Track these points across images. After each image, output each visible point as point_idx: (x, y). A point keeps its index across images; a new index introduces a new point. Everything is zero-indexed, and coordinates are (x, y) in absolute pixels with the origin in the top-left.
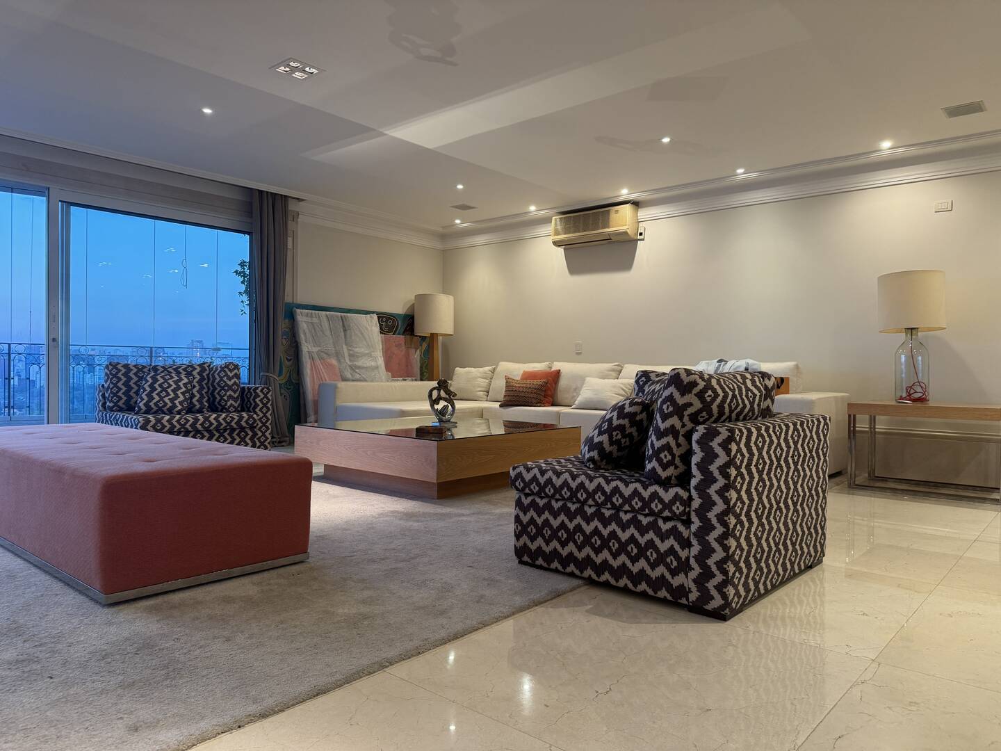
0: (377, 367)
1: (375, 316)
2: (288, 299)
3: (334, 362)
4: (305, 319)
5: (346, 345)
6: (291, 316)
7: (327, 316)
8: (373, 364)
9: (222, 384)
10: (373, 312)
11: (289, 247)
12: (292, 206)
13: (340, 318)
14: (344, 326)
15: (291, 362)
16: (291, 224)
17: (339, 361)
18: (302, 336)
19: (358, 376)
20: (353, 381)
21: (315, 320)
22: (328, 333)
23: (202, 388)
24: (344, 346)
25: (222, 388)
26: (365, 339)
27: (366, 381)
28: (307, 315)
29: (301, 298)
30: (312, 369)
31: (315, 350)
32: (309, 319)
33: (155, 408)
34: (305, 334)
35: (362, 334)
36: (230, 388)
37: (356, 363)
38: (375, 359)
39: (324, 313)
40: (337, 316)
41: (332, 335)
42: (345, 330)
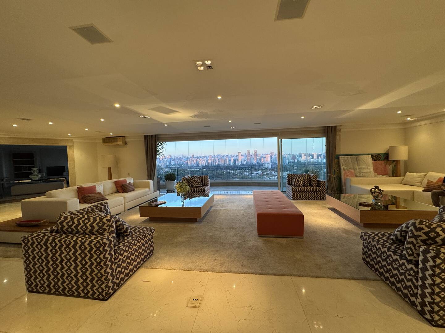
0: (370, 172)
1: (370, 156)
2: (337, 153)
3: (353, 171)
4: (342, 159)
5: (357, 165)
6: (338, 158)
7: (350, 157)
8: (368, 171)
9: (312, 180)
10: (369, 154)
11: (337, 139)
12: (338, 128)
13: (355, 158)
14: (357, 160)
15: (338, 171)
16: (338, 133)
17: (355, 171)
18: (341, 164)
19: (362, 175)
20: (360, 177)
21: (346, 159)
22: (351, 162)
23: (308, 181)
24: (357, 166)
25: (312, 181)
26: (365, 163)
27: (365, 177)
28: (343, 158)
29: (341, 153)
30: (344, 173)
31: (345, 168)
32: (344, 159)
33: (296, 185)
34: (342, 163)
35: (364, 162)
36: (314, 181)
37: (361, 171)
38: (370, 169)
39: (349, 156)
40: (354, 157)
41: (352, 163)
42: (357, 161)
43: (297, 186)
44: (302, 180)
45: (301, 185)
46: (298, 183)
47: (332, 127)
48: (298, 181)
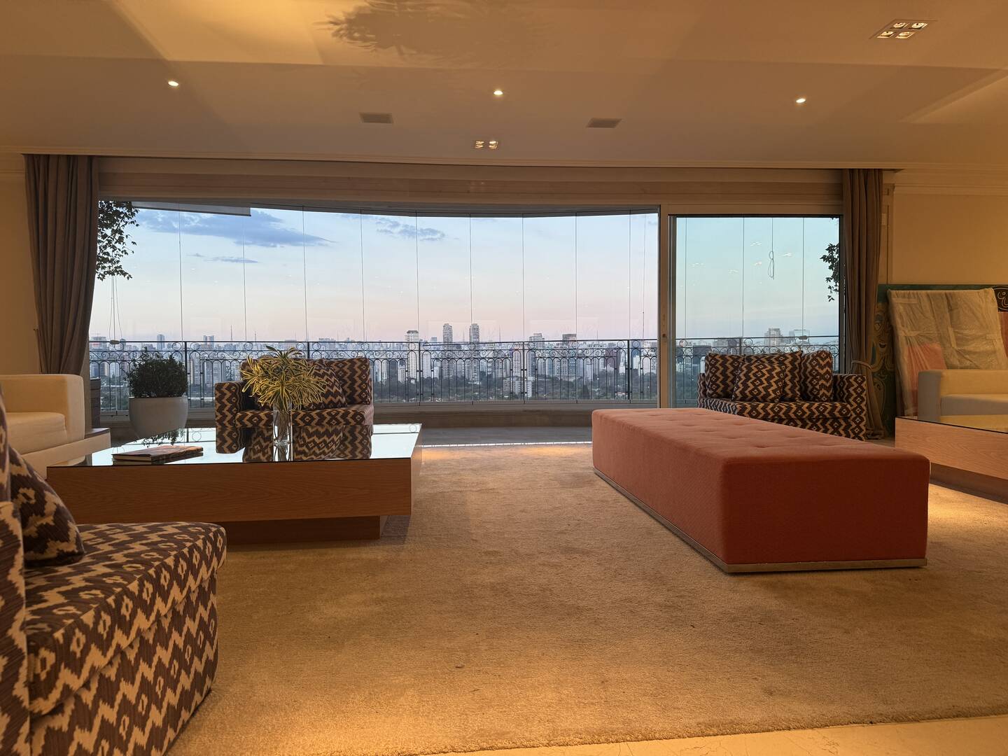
0: (994, 352)
1: (991, 291)
2: (882, 280)
3: (937, 347)
4: (900, 300)
5: (952, 327)
6: (885, 299)
7: (928, 295)
8: (989, 348)
9: (814, 373)
10: (988, 286)
11: (882, 224)
12: (887, 179)
13: (944, 296)
14: (949, 305)
15: (885, 349)
16: (885, 198)
17: (943, 345)
18: (898, 320)
19: (968, 363)
20: (961, 368)
21: (914, 301)
22: (929, 314)
23: (794, 377)
24: (950, 329)
25: (814, 377)
26: (977, 318)
27: (977, 368)
28: (904, 297)
29: (896, 278)
30: (910, 356)
31: (913, 334)
32: (906, 301)
33: (750, 396)
34: (901, 316)
35: (973, 313)
36: (822, 377)
37: (966, 348)
38: (991, 341)
39: (924, 292)
40: (940, 294)
41: (934, 316)
42: (951, 310)
43: (754, 398)
44: (774, 373)
45: (773, 395)
46: (760, 388)
47: (867, 171)
48: (758, 379)
